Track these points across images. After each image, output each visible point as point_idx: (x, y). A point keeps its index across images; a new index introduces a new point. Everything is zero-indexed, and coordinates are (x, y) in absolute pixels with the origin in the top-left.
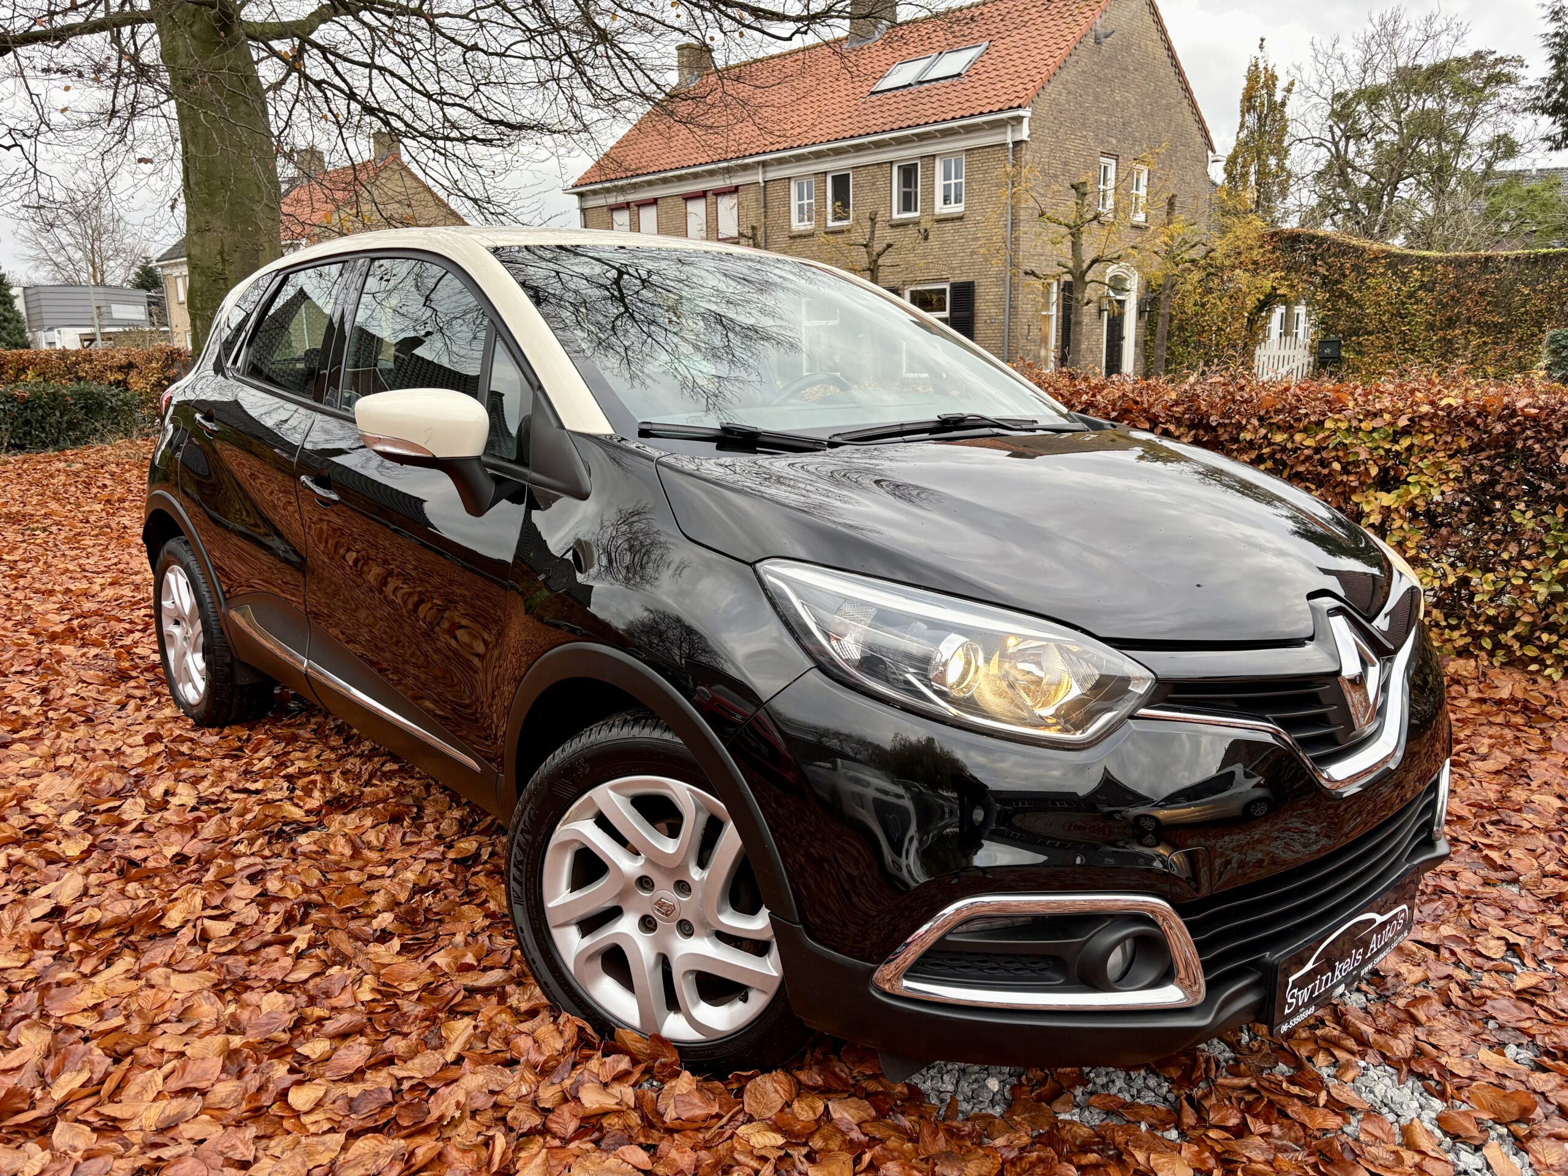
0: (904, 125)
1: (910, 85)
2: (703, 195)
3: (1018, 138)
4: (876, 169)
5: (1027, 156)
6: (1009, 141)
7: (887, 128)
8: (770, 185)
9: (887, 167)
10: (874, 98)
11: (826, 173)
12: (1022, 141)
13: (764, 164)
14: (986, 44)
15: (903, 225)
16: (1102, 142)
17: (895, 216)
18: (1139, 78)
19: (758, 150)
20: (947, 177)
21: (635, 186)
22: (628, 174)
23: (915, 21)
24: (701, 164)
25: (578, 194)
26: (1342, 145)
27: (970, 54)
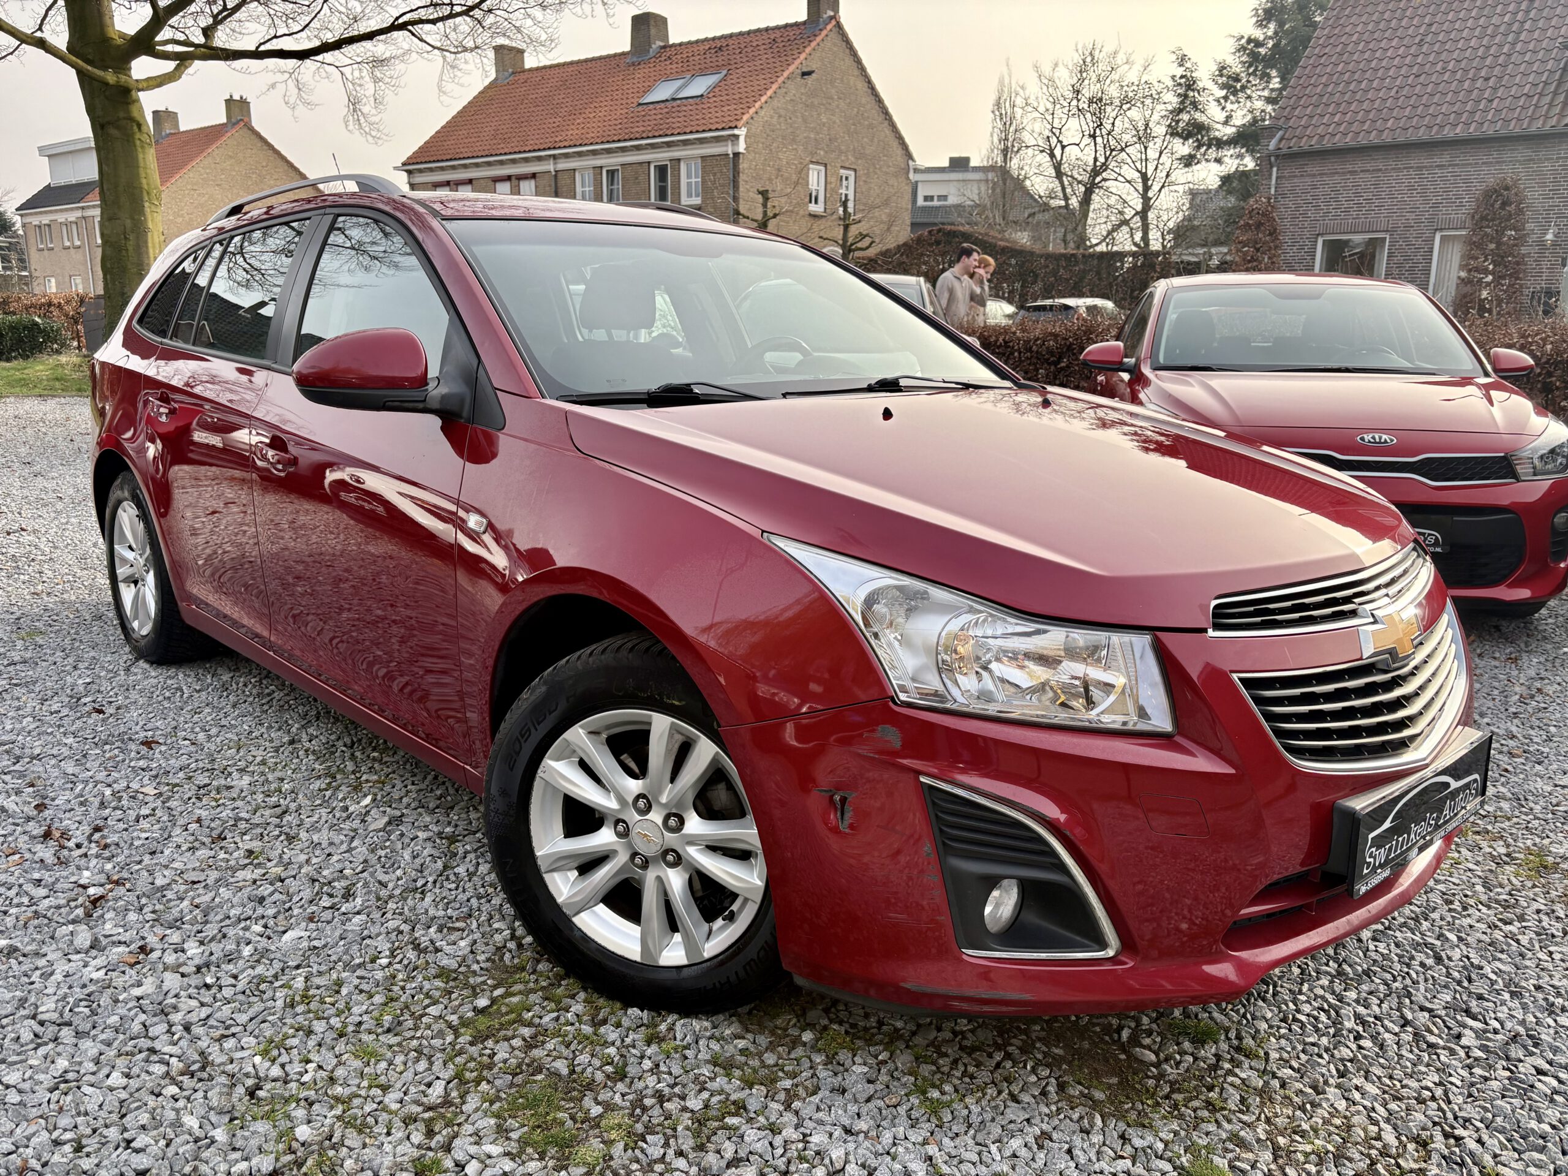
0: (657, 134)
1: (667, 100)
2: (509, 178)
3: (737, 151)
4: (638, 167)
5: (743, 165)
6: (730, 152)
7: (644, 135)
8: (559, 174)
9: (645, 166)
10: (640, 108)
11: (601, 167)
12: (739, 153)
13: (554, 157)
14: (724, 72)
16: (811, 153)
18: (842, 104)
19: (550, 145)
20: (689, 176)
21: (453, 167)
22: (449, 157)
23: (681, 44)
24: (505, 154)
25: (406, 171)
26: (1058, 152)
27: (711, 80)
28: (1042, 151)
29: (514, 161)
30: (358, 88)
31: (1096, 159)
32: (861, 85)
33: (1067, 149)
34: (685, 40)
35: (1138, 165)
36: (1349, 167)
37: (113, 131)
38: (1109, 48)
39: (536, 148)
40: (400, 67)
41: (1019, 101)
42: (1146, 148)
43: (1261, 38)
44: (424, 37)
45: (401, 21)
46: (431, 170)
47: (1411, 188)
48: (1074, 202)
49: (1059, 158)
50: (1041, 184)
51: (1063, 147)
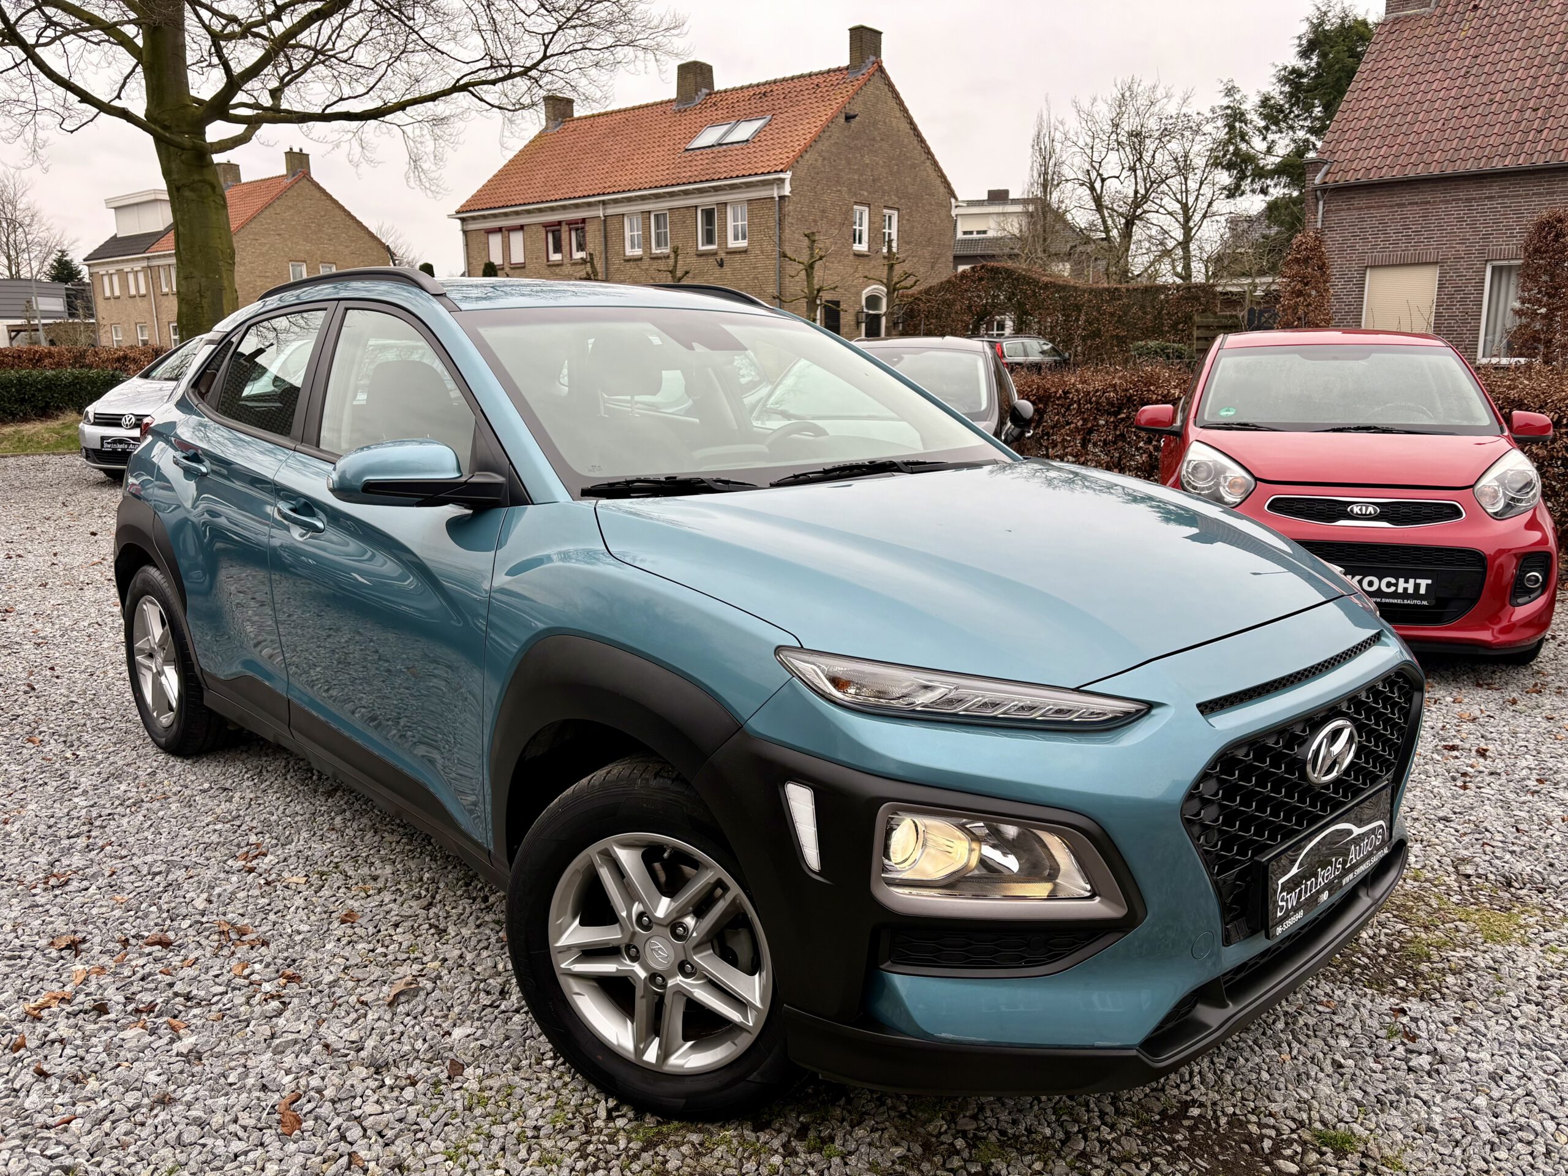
1: (713, 146)
3: (782, 194)
4: (685, 211)
5: (789, 208)
6: (775, 195)
7: (692, 180)
8: (609, 222)
9: (693, 210)
10: (687, 154)
11: (649, 212)
12: (785, 196)
13: (604, 203)
14: (769, 117)
15: (701, 255)
16: (855, 195)
17: (701, 248)
18: (885, 146)
19: (599, 191)
20: (735, 220)
21: (506, 214)
22: (501, 204)
23: (726, 91)
24: (556, 200)
25: (460, 219)
26: (1098, 185)
27: (757, 124)
28: (1082, 185)
29: (564, 207)
30: (419, 146)
31: (1136, 192)
32: (905, 126)
33: (1107, 182)
34: (730, 87)
35: (1179, 196)
36: (1397, 200)
37: (187, 193)
38: (1147, 83)
39: (586, 194)
40: (459, 125)
41: (1058, 136)
42: (1186, 179)
43: (1304, 69)
44: (484, 96)
45: (462, 82)
46: (484, 217)
47: (1461, 220)
48: (1115, 233)
49: (1099, 192)
50: (1082, 216)
51: (1103, 180)
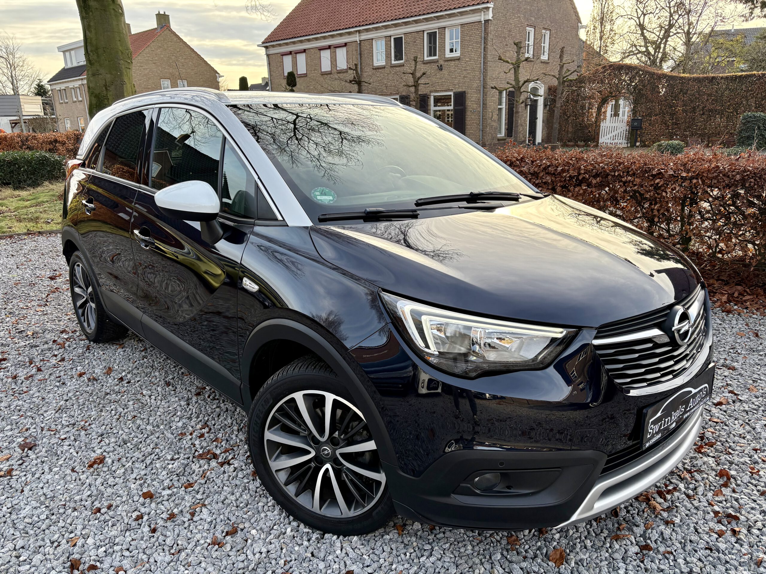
0: (429, 12)
2: (329, 47)
3: (487, 18)
4: (416, 34)
5: (491, 28)
6: (482, 20)
7: (421, 13)
8: (363, 43)
9: (421, 33)
11: (390, 36)
12: (489, 20)
13: (359, 31)
15: (430, 63)
16: (528, 20)
17: (426, 58)
19: (356, 24)
20: (451, 38)
21: (294, 43)
22: (291, 37)
24: (327, 32)
25: (265, 47)
26: (641, 18)
29: (333, 36)
39: (347, 26)
46: (280, 45)
49: (642, 21)
51: (645, 16)
